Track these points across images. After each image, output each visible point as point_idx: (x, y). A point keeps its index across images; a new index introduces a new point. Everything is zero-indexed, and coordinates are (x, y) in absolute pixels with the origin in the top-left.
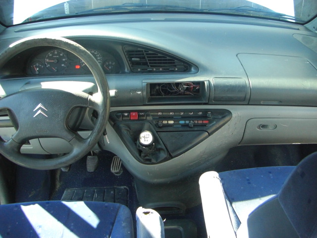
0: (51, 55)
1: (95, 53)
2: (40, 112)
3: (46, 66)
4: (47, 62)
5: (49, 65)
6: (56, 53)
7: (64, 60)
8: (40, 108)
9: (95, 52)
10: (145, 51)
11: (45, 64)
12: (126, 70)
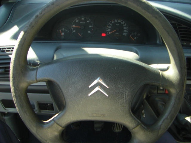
0: (77, 21)
1: (122, 23)
2: (97, 89)
3: (72, 31)
4: (73, 27)
5: (75, 31)
6: (83, 19)
7: (90, 26)
8: (98, 84)
9: (122, 21)
10: (178, 25)
11: (72, 30)
12: (158, 42)
